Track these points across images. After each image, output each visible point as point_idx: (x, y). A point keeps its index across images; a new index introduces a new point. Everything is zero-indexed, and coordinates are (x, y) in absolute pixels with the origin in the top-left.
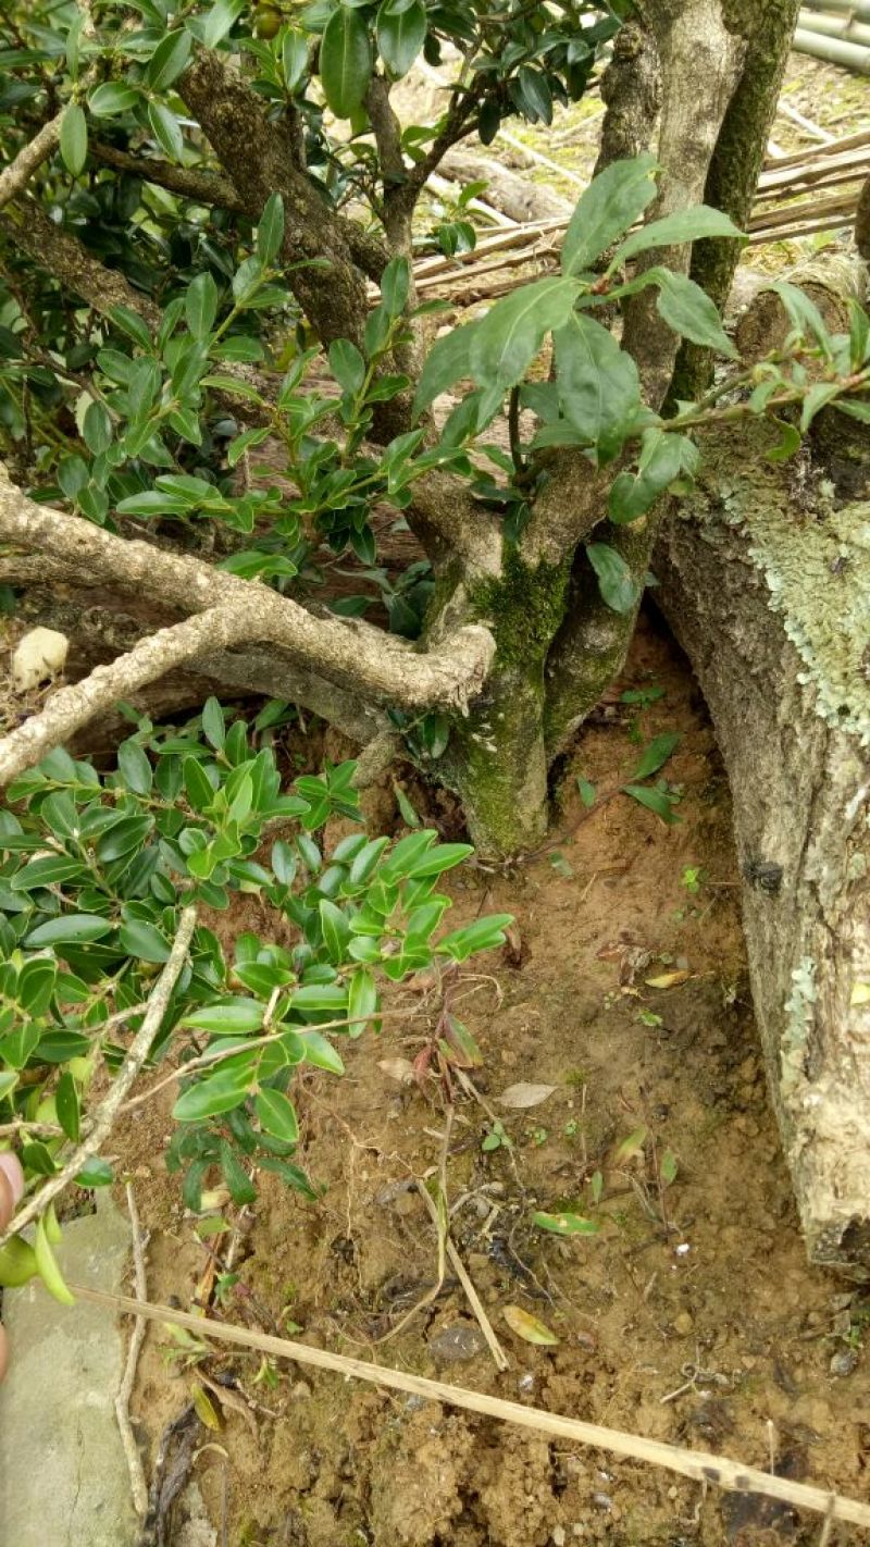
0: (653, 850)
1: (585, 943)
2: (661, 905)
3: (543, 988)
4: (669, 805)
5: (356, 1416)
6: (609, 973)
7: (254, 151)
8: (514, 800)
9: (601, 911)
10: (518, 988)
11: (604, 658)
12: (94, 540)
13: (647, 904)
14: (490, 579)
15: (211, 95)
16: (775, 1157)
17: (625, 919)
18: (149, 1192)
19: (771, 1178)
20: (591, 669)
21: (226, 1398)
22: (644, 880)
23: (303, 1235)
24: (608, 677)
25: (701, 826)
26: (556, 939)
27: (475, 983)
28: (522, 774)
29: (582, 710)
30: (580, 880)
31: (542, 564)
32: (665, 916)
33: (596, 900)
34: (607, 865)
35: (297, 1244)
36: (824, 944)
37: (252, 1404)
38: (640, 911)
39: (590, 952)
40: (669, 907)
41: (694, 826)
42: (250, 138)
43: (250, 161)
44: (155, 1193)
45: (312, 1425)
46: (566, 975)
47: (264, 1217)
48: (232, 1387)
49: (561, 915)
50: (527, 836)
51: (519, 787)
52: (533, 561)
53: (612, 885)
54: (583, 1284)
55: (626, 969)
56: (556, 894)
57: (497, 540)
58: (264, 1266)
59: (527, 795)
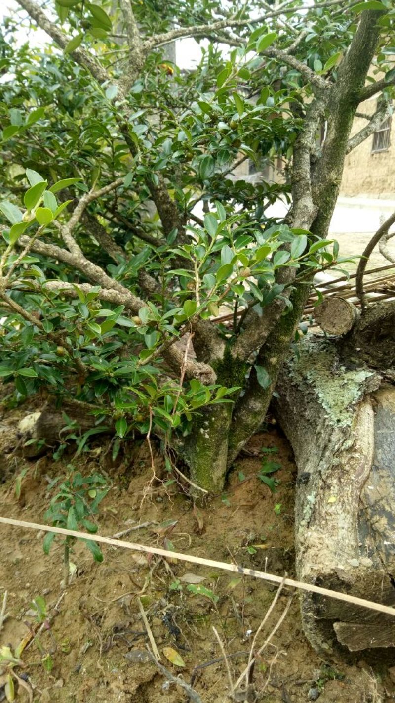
0: (264, 502)
1: (230, 530)
2: (264, 522)
3: (209, 542)
4: (273, 486)
5: (83, 689)
6: (238, 542)
7: (172, 220)
8: (212, 466)
9: (239, 521)
10: (198, 540)
11: (256, 414)
12: (101, 273)
13: (259, 523)
14: (219, 360)
15: (164, 202)
16: (296, 613)
17: (249, 524)
18: (13, 603)
19: (294, 622)
20: (250, 418)
21: (21, 682)
22: (259, 513)
23: (79, 617)
24: (256, 423)
25: (285, 496)
26: (218, 527)
27: (180, 537)
28: (217, 454)
29: (245, 438)
30: (233, 508)
31: (238, 358)
32: (265, 527)
33: (238, 517)
34: (245, 503)
35: (76, 621)
36: (321, 484)
37: (34, 686)
38: (255, 523)
39: (231, 534)
40: (268, 523)
41: (283, 494)
42: (172, 216)
43: (170, 222)
44: (15, 603)
45: (59, 696)
46: (219, 540)
47: (63, 613)
48: (26, 680)
49: (221, 519)
50: (214, 487)
51: (215, 461)
52: (235, 356)
53: (246, 513)
54: (201, 649)
55: (245, 540)
56: (222, 512)
57: (223, 346)
58: (57, 631)
59: (217, 466)
